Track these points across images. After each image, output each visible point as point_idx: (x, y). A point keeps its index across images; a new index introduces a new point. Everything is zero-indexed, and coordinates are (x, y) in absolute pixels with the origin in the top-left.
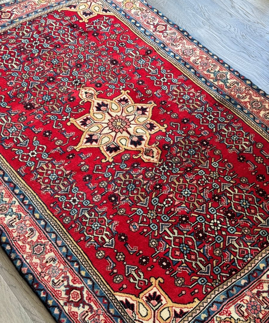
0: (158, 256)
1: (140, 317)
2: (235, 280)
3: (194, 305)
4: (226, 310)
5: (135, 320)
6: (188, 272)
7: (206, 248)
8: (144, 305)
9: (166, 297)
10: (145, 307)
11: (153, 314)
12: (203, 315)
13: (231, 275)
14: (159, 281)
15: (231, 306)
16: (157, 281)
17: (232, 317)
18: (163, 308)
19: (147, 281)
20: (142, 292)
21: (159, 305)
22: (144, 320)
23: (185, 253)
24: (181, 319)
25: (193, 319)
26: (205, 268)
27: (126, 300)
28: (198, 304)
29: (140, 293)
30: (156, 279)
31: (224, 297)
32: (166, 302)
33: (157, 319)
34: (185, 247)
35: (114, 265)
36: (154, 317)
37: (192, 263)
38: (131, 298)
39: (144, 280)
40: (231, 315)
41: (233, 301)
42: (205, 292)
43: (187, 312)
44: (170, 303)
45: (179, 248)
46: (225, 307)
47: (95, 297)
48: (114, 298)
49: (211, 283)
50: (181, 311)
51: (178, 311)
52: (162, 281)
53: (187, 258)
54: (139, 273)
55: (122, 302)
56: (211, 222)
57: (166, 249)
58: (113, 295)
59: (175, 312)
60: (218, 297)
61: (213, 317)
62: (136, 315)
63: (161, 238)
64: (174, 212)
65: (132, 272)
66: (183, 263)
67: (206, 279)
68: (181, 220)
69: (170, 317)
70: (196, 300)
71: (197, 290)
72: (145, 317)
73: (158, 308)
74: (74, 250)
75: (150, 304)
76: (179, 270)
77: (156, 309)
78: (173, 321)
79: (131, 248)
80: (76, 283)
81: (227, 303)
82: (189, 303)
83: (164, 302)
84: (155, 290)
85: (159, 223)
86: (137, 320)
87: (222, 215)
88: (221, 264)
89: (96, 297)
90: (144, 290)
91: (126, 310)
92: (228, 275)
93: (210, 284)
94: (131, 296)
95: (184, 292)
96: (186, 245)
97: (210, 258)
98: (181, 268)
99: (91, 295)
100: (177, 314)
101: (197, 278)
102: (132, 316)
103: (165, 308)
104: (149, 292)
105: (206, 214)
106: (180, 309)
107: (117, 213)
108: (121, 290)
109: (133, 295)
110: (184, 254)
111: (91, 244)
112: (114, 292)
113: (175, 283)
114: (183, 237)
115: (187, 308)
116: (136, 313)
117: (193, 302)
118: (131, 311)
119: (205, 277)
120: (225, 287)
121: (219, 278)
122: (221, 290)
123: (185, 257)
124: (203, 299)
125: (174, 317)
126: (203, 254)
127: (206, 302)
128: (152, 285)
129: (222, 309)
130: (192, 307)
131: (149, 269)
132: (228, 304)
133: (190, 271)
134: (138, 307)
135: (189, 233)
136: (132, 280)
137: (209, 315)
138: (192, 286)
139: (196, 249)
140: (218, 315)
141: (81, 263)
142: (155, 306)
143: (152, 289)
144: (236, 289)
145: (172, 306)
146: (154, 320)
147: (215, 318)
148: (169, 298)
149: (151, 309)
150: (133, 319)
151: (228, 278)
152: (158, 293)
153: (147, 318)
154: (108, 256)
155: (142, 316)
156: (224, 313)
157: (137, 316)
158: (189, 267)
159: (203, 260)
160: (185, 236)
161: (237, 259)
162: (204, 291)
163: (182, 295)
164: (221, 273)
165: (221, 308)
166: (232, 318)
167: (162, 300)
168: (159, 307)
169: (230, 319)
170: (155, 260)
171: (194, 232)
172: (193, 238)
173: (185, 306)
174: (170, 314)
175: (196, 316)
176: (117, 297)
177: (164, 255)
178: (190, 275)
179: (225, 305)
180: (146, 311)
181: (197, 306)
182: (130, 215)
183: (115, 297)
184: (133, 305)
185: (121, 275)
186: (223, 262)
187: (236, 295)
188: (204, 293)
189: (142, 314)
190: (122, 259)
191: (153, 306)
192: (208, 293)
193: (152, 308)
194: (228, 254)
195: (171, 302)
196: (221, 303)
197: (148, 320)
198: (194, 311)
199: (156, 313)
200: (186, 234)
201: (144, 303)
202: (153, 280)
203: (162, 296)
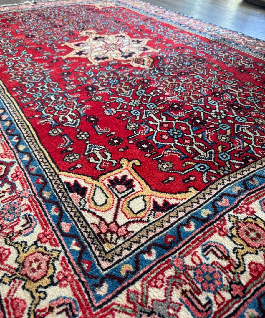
0: (137, 138)
1: (92, 205)
2: (254, 169)
3: (189, 196)
4: (246, 206)
5: (83, 209)
6: (179, 157)
7: (206, 133)
8: (103, 190)
9: (143, 182)
10: (104, 193)
11: (116, 202)
12: (204, 210)
13: (247, 164)
14: (134, 163)
15: (254, 201)
16: (131, 163)
17: (257, 217)
18: (134, 196)
19: (114, 162)
20: (105, 174)
21: (128, 192)
22: (98, 210)
23: (176, 137)
24: (164, 214)
25: (186, 215)
26: (205, 153)
27: (76, 182)
28: (196, 195)
29: (101, 175)
30: (129, 161)
31: (239, 188)
32: (141, 189)
33: (122, 211)
34: (176, 131)
35: (72, 143)
36: (118, 207)
37: (186, 148)
38: (84, 180)
39: (111, 161)
40: (255, 214)
41: (256, 195)
42: (206, 180)
43: (176, 205)
44: (147, 191)
45: (167, 132)
46: (242, 202)
47: (25, 175)
48: (56, 178)
49: (216, 171)
50: (166, 203)
51: (160, 202)
52: (138, 163)
53: (178, 142)
54: (106, 153)
55: (68, 184)
56: (212, 112)
57: (148, 133)
58: (56, 174)
59: (155, 203)
60: (230, 188)
61: (223, 215)
62: (85, 202)
63: (144, 123)
64: (163, 100)
65: (95, 151)
66: (172, 147)
67: (208, 166)
68: (172, 107)
69: (145, 209)
70: (191, 189)
71: (194, 177)
72: (101, 206)
73: (126, 195)
74: (20, 125)
75: (114, 190)
76: (166, 153)
77: (123, 197)
78: (149, 215)
79: (101, 129)
80: (5, 157)
81: (246, 196)
82: (180, 193)
83: (137, 188)
84: (126, 172)
85: (143, 110)
86: (86, 210)
87: (226, 107)
88: (230, 151)
89: (28, 175)
90: (108, 172)
91: (71, 194)
92: (243, 163)
93: (214, 172)
94: (85, 177)
95: (171, 179)
96: (177, 129)
97: (212, 144)
98: (169, 151)
99: (21, 172)
100: (159, 206)
101: (193, 164)
102: (79, 203)
103: (138, 196)
104: (116, 175)
105: (205, 106)
106: (163, 199)
107: (91, 99)
108: (72, 170)
109: (88, 176)
110: (174, 138)
111: (47, 122)
112: (60, 171)
113: (158, 168)
114: (174, 122)
115: (176, 199)
116: (86, 200)
117: (187, 191)
118: (79, 196)
119: (206, 163)
120: (239, 176)
121: (229, 166)
122: (232, 180)
123: (175, 141)
124: (204, 190)
125: (152, 210)
126: (202, 139)
127: (209, 194)
128: (122, 167)
129: (237, 204)
130: (185, 199)
131: (122, 150)
132: (248, 199)
133: (182, 156)
134: (92, 192)
135: (182, 119)
136: (92, 160)
137: (216, 212)
138: (186, 172)
139: (192, 134)
140: (231, 213)
141: (23, 138)
142: (122, 192)
143: (122, 172)
144: (257, 179)
145: (150, 194)
146: (117, 211)
147: (226, 216)
148: (147, 183)
149: (115, 197)
150: (79, 208)
151: (242, 167)
152: (130, 177)
153: (103, 208)
154: (66, 134)
155: (96, 204)
156: (241, 210)
157: (87, 204)
158: (180, 151)
159: (202, 145)
160: (177, 121)
161: (253, 147)
162: (204, 179)
163: (168, 182)
164: (231, 159)
165: (235, 203)
166: (257, 219)
167: (134, 186)
168: (128, 194)
169: (255, 219)
170: (131, 142)
171: (188, 118)
172: (187, 123)
173: (174, 196)
174: (145, 205)
175: (192, 211)
176: (61, 177)
177: (145, 138)
178: (183, 160)
179: (242, 199)
180: (106, 198)
181: (194, 197)
182: (107, 102)
183: (58, 177)
184: (85, 189)
185: (77, 154)
186: (233, 149)
187: (259, 187)
188: (206, 182)
189: (96, 202)
190: (85, 138)
191: (119, 192)
192: (211, 182)
193: (117, 195)
194: (239, 141)
195: (149, 189)
196: (235, 196)
197: (105, 211)
198: (189, 204)
199: (121, 202)
200: (178, 120)
201: (104, 188)
202: (124, 162)
203: (135, 180)
